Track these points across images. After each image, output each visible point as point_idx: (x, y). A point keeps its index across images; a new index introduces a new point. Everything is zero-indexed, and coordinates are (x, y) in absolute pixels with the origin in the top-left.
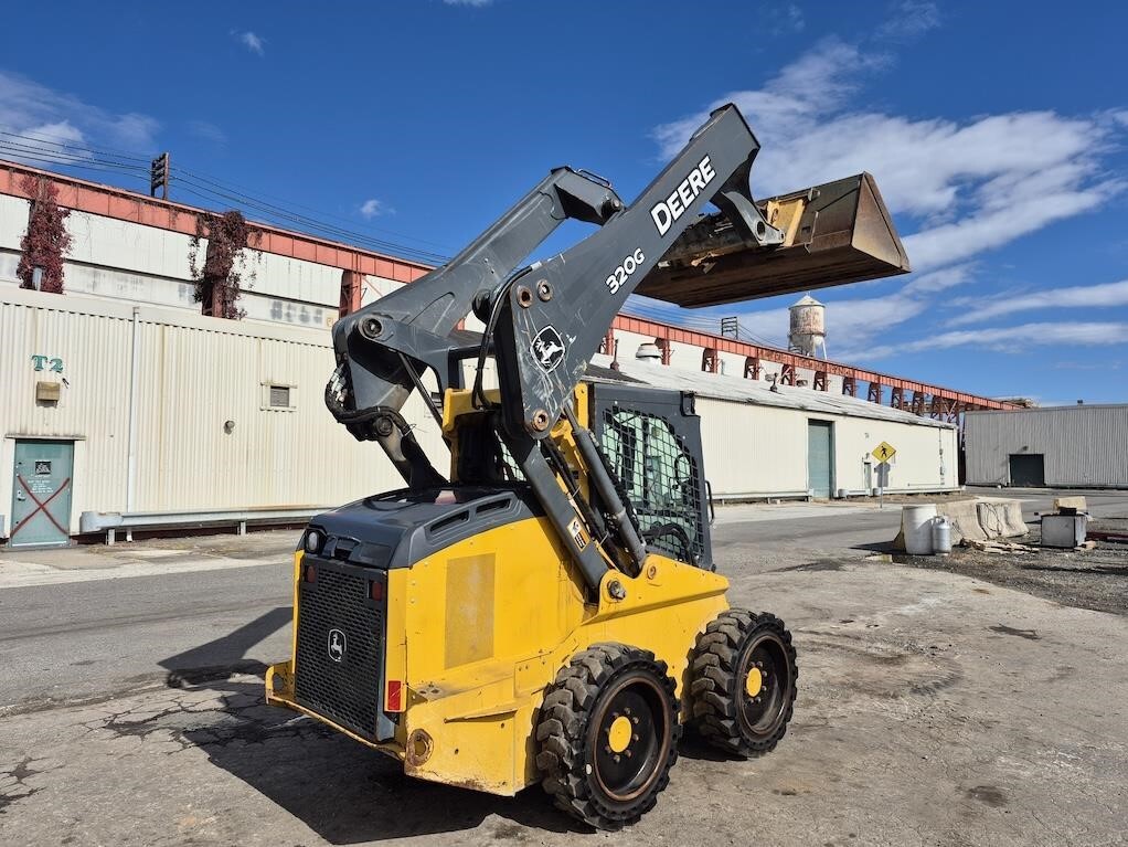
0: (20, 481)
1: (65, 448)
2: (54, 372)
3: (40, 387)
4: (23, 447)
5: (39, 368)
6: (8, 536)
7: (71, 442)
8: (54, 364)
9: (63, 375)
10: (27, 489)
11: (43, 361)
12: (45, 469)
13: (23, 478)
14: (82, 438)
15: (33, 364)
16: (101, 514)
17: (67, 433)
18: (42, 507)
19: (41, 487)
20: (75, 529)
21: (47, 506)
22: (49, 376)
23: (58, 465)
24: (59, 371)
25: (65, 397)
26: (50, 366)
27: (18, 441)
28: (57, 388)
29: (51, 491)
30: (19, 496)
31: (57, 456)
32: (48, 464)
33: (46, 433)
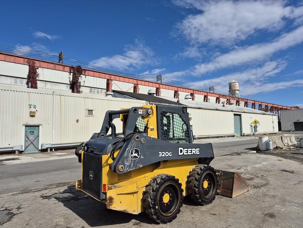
0: (26, 136)
1: (37, 127)
2: (34, 108)
3: (31, 112)
4: (27, 127)
5: (30, 108)
6: (24, 149)
7: (39, 126)
8: (34, 106)
9: (36, 109)
10: (28, 138)
11: (31, 106)
12: (32, 133)
14: (41, 125)
15: (29, 107)
16: (46, 144)
17: (37, 123)
19: (31, 138)
20: (40, 148)
21: (33, 143)
22: (33, 110)
23: (36, 132)
25: (37, 115)
26: (33, 107)
27: (26, 126)
28: (35, 113)
29: (34, 138)
30: (26, 140)
31: (35, 130)
32: (33, 132)
33: (32, 124)
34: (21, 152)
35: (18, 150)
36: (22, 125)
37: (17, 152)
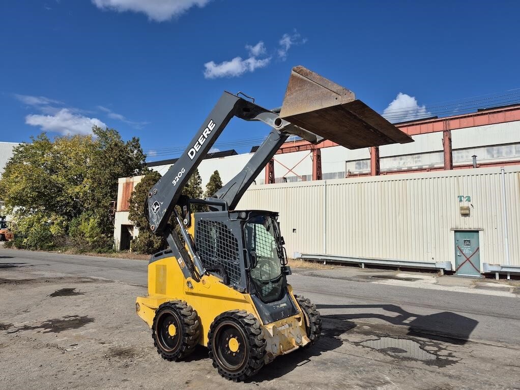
0: (457, 248)
1: (475, 234)
2: (467, 202)
4: (458, 234)
5: (461, 201)
6: (454, 269)
7: (477, 232)
8: (467, 198)
9: (471, 203)
10: (461, 251)
11: (462, 198)
12: (468, 243)
13: (460, 247)
14: (483, 230)
15: (459, 199)
16: (490, 265)
17: (475, 227)
18: (468, 259)
19: (467, 251)
20: (482, 270)
21: (470, 259)
22: (465, 204)
23: (473, 241)
24: (469, 201)
25: (473, 212)
26: (465, 199)
27: (456, 231)
28: (468, 209)
29: (471, 253)
30: (458, 254)
31: (473, 238)
32: (469, 241)
33: (466, 228)
34: (449, 273)
35: (444, 269)
36: (449, 229)
37: (442, 272)
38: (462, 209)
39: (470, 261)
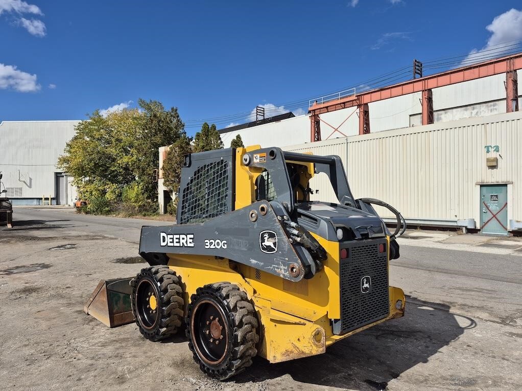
0: (483, 203)
1: (503, 188)
2: (495, 152)
4: (484, 189)
5: (488, 152)
6: (478, 227)
7: (506, 185)
8: (495, 148)
9: (500, 153)
10: (487, 207)
11: (490, 148)
12: (495, 198)
13: (486, 202)
14: (512, 183)
15: (486, 150)
16: (517, 221)
17: (503, 180)
18: (494, 216)
19: (494, 207)
20: (509, 228)
21: (497, 216)
22: (493, 155)
23: (501, 196)
24: (498, 151)
25: (501, 163)
26: (493, 149)
27: (482, 186)
28: (496, 160)
29: (498, 209)
30: (484, 211)
31: (501, 192)
32: (497, 196)
33: (493, 181)
34: (473, 231)
35: (466, 227)
36: (474, 185)
37: (464, 231)
38: (488, 160)
39: (496, 218)
